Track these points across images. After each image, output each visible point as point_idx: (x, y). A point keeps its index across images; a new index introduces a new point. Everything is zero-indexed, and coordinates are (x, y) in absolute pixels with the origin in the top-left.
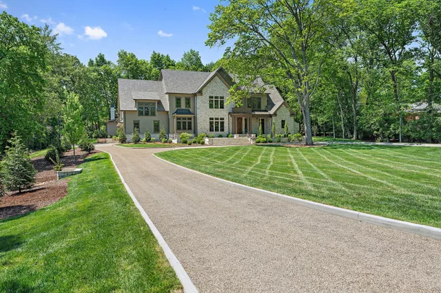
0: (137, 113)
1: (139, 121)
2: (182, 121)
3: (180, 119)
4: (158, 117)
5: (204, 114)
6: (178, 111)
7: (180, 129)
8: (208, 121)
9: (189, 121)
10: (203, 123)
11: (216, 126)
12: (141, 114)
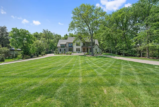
1: (61, 49)
3: (69, 48)
4: (65, 48)
5: (75, 47)
7: (69, 51)
9: (72, 49)
10: (75, 49)
11: (78, 50)
12: (61, 47)
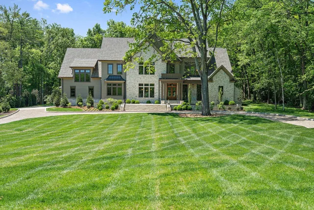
0: (74, 80)
1: (75, 87)
2: (112, 87)
3: (110, 85)
4: (93, 83)
6: (110, 78)
7: (110, 94)
8: (138, 86)
9: (119, 87)
12: (77, 80)
